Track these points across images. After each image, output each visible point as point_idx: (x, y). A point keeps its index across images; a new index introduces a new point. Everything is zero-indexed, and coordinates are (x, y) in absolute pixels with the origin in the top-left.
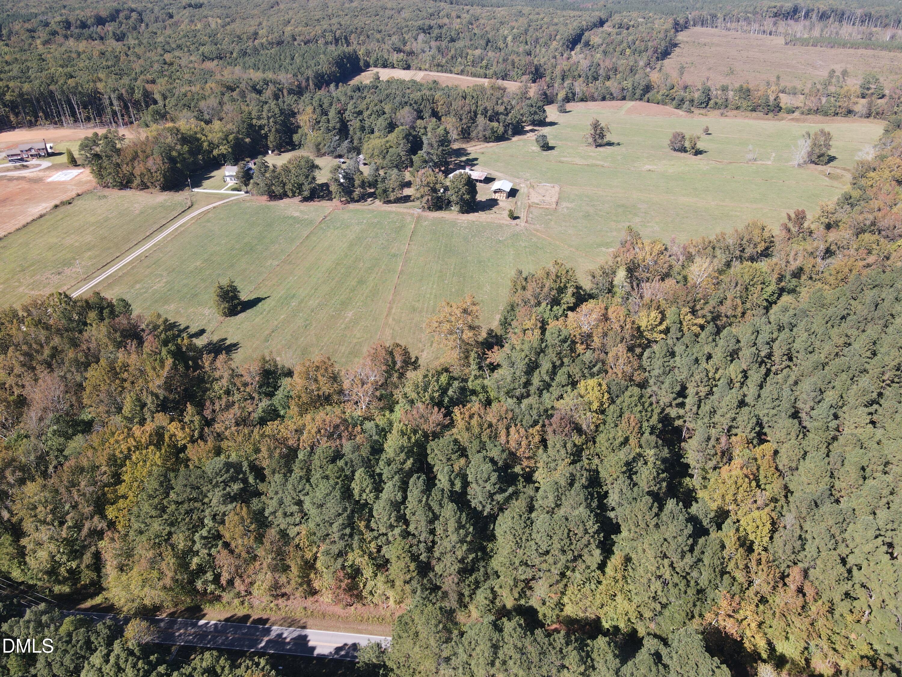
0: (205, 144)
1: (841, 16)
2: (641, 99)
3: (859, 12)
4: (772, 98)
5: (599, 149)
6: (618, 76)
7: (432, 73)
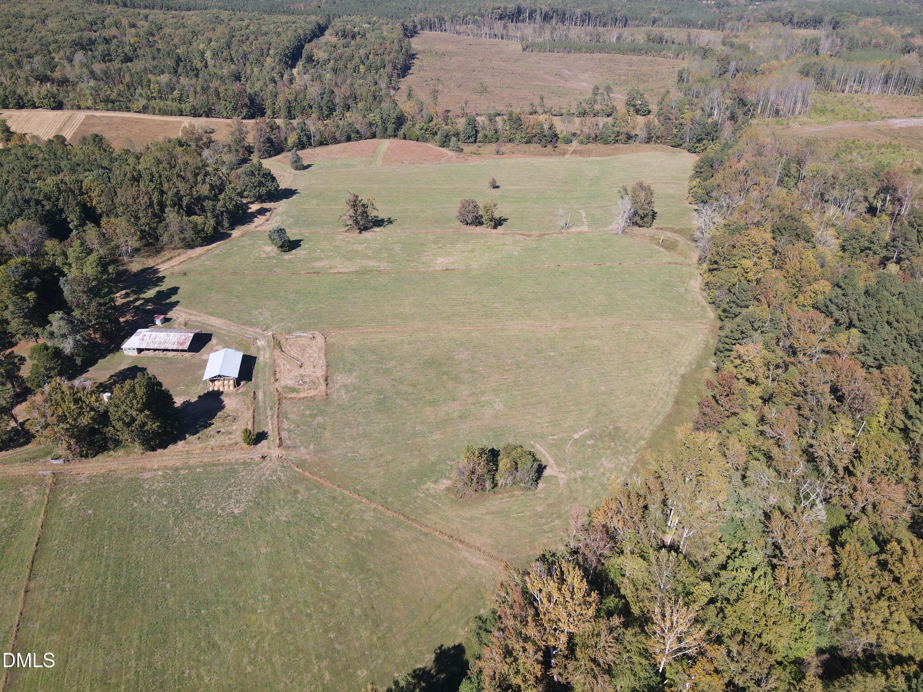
1: (563, 17)
2: (395, 136)
4: (546, 127)
5: (366, 235)
6: (360, 105)
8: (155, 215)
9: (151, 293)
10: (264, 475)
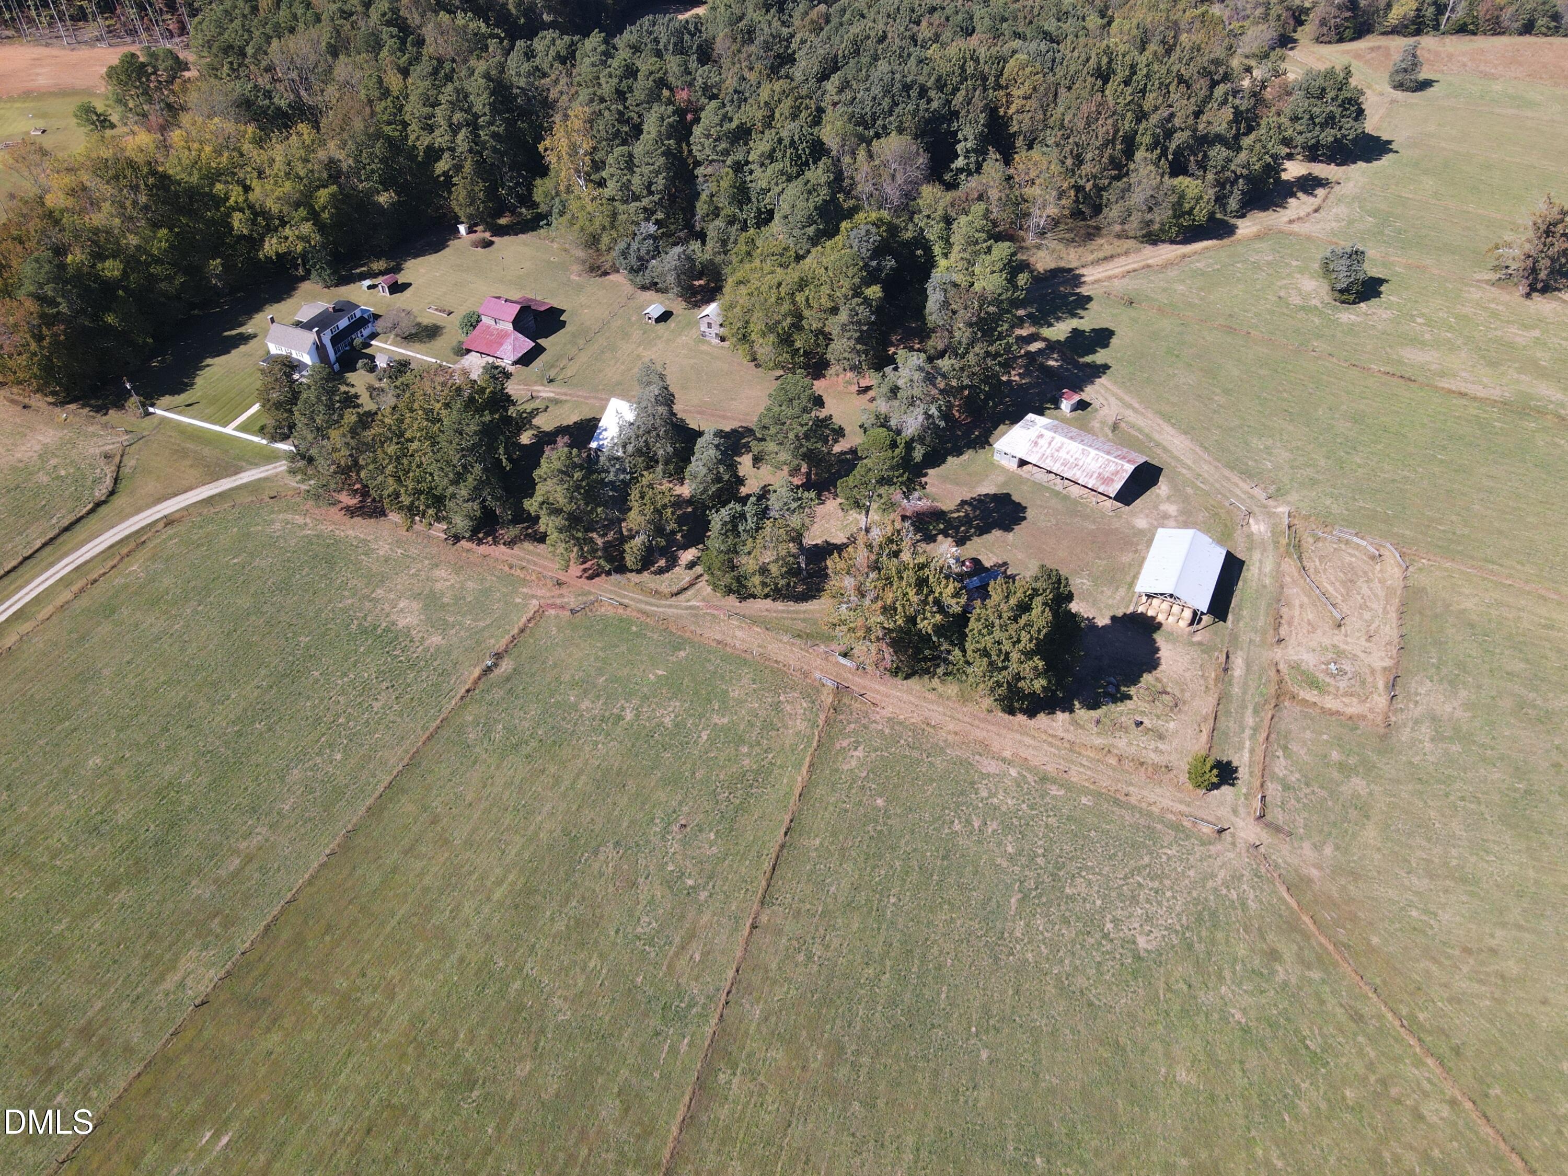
0: (243, 216)
5: (1542, 305)
8: (1112, 159)
9: (1060, 330)
10: (1213, 876)
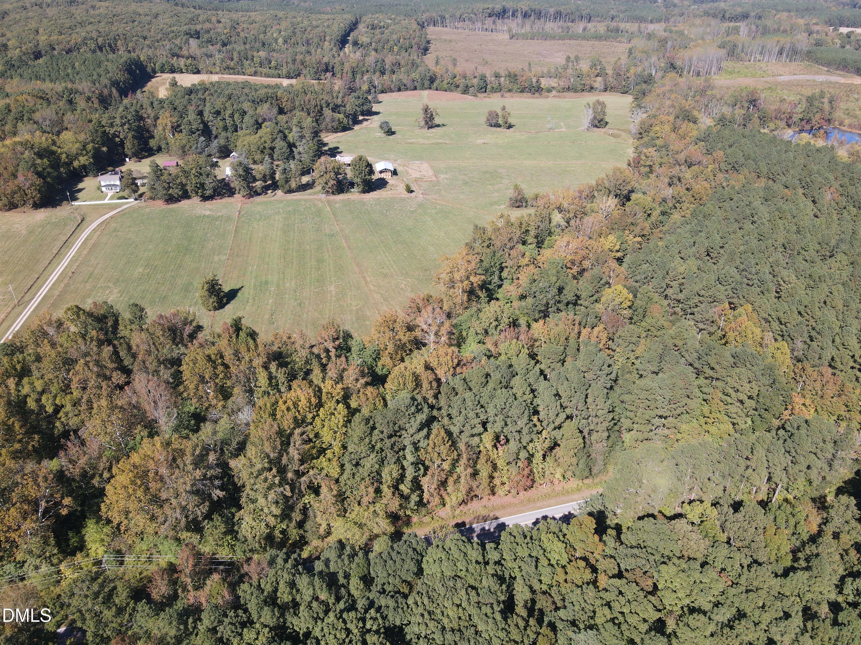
0: (64, 156)
1: (539, 15)
2: (430, 88)
3: (552, 11)
4: (534, 80)
5: (431, 130)
7: (225, 76)
9: (326, 148)
10: (419, 201)
